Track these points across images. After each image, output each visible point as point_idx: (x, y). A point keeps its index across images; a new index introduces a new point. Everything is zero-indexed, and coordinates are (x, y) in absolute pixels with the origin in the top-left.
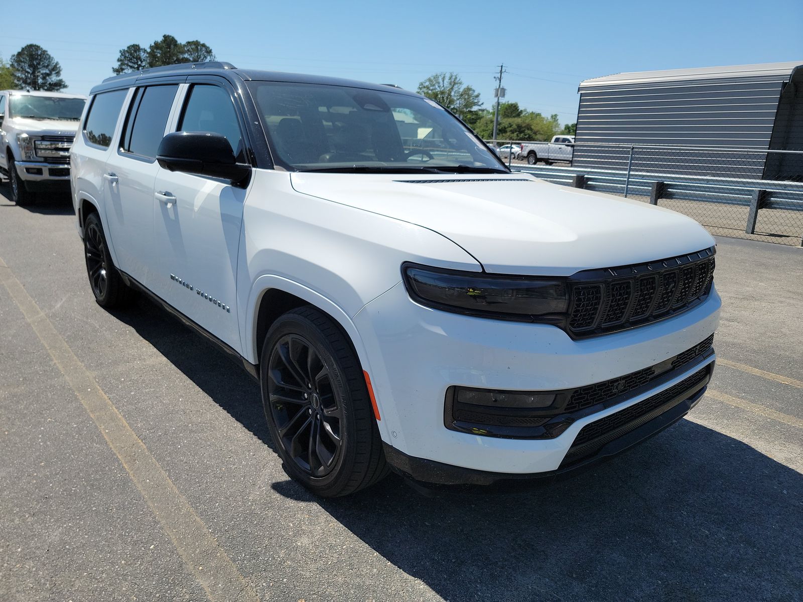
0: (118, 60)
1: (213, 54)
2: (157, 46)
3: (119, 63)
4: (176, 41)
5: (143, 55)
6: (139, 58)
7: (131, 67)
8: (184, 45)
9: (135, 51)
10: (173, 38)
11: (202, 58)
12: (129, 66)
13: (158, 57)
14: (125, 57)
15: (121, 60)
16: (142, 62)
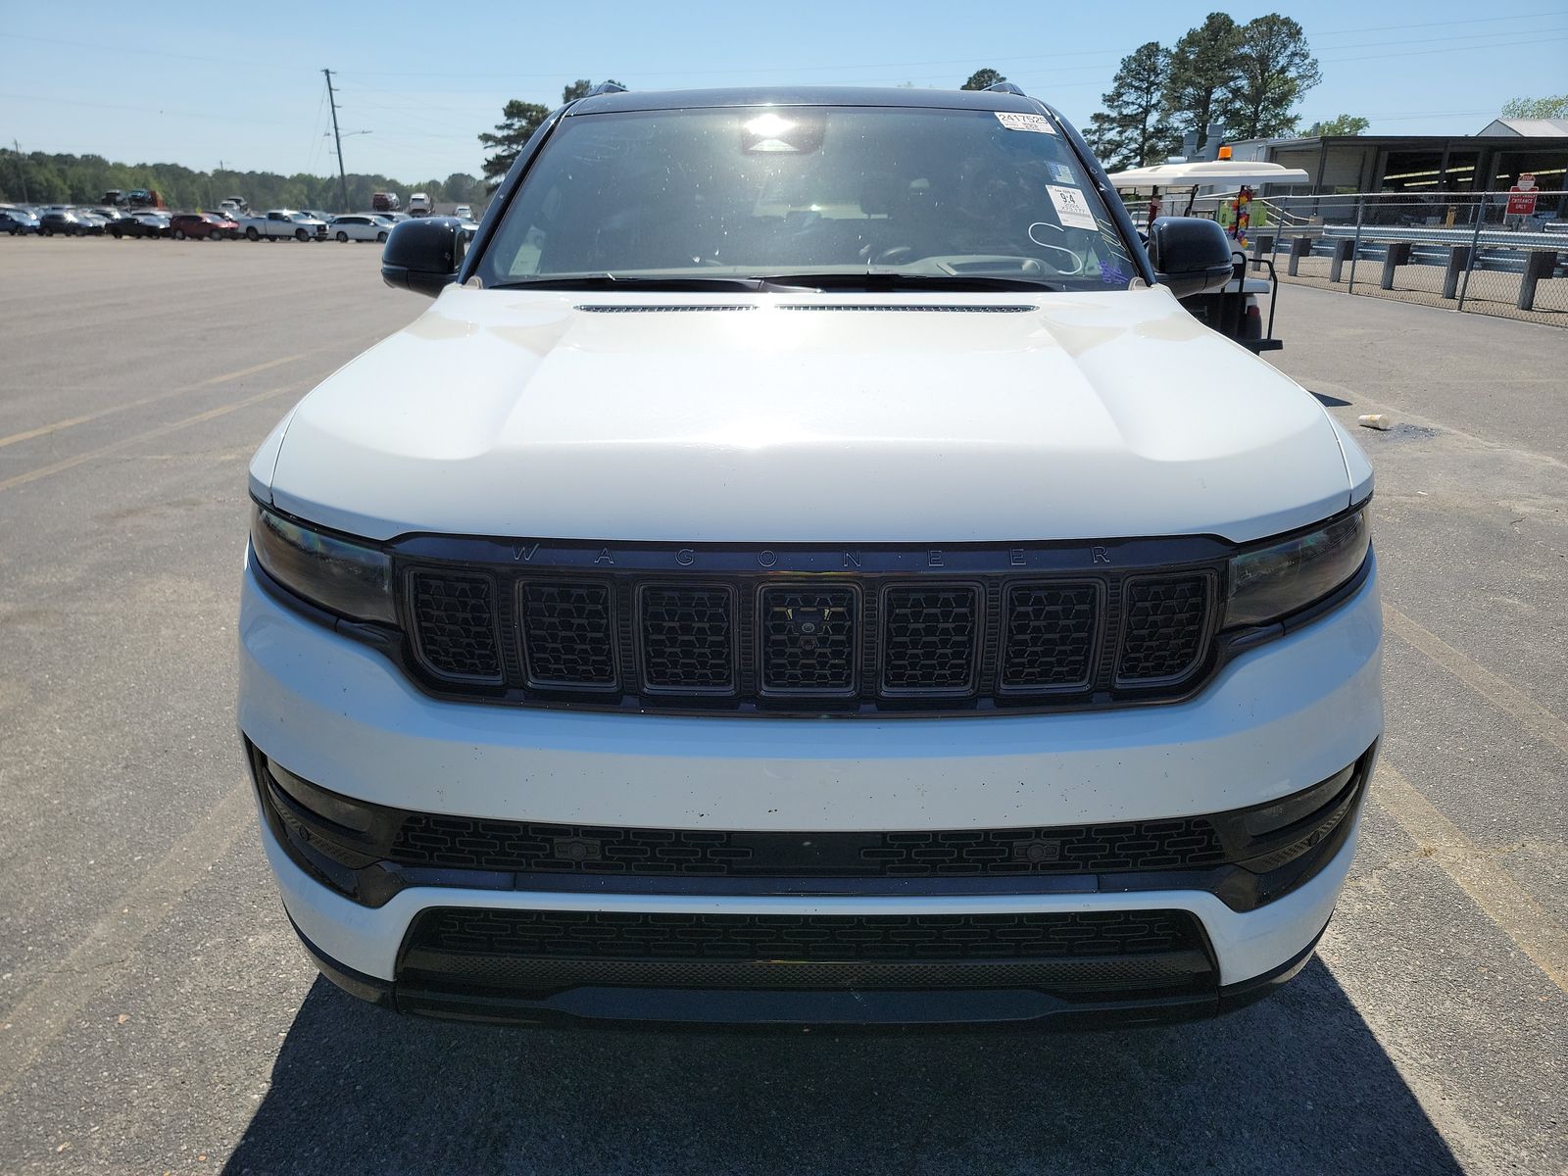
0: (1116, 79)
1: (1302, 37)
2: (1192, 39)
3: (1116, 84)
4: (1232, 22)
5: (1162, 61)
6: (1154, 70)
7: (1137, 88)
8: (1246, 29)
9: (1149, 57)
10: (1227, 16)
11: (1278, 49)
12: (1133, 86)
13: (1189, 62)
14: (1129, 71)
15: (1121, 78)
16: (1157, 75)
